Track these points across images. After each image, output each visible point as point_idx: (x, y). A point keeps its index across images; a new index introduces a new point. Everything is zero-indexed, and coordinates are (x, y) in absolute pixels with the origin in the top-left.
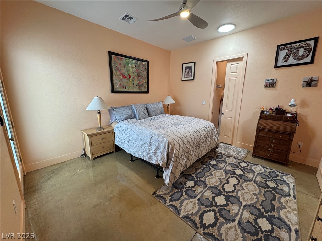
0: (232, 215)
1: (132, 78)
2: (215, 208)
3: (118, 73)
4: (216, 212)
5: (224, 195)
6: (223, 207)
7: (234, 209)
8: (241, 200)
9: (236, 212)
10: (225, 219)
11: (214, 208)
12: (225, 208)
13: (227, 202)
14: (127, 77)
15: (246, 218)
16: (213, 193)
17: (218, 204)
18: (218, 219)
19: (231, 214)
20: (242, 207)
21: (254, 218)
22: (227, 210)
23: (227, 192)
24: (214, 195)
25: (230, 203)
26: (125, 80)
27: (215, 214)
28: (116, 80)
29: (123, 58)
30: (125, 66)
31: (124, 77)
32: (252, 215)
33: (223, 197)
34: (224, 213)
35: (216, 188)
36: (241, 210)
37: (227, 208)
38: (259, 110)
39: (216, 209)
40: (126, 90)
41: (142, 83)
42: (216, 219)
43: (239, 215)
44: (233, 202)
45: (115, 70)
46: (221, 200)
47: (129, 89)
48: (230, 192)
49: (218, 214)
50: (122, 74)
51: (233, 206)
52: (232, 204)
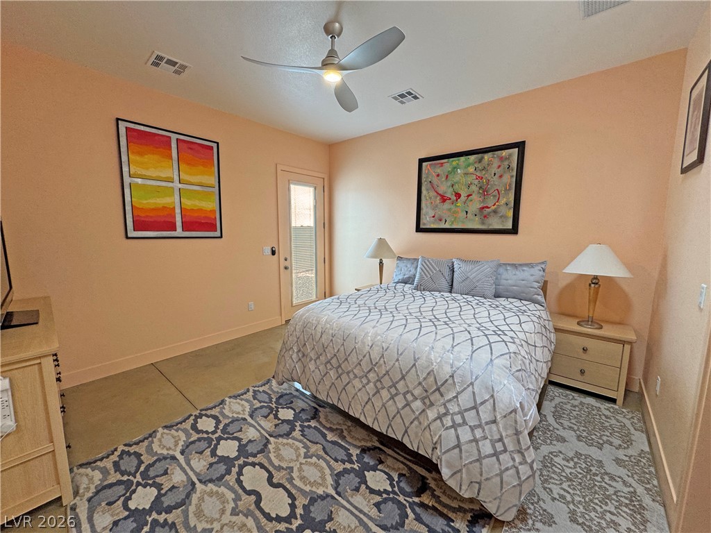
0: (191, 454)
1: (463, 198)
2: (217, 435)
3: (433, 194)
4: (210, 435)
5: (237, 458)
6: (212, 446)
7: (200, 464)
8: (210, 485)
9: (192, 463)
10: (193, 442)
11: (219, 433)
12: (209, 449)
13: (218, 456)
14: (450, 199)
15: (173, 474)
16: (250, 441)
17: (222, 442)
18: (199, 434)
19: (194, 452)
20: (195, 479)
21: (163, 487)
22: (204, 450)
23: (241, 467)
24: (244, 442)
25: (214, 461)
26: (447, 205)
27: (207, 432)
28: (427, 207)
29: (446, 160)
30: (447, 176)
31: (444, 199)
32: (169, 487)
33: (234, 454)
34: (203, 444)
35: (261, 451)
36: (191, 473)
37: (208, 452)
39: (214, 437)
40: (447, 226)
41: (493, 208)
42: (199, 432)
43: (184, 465)
44: (213, 468)
45: (427, 190)
46: (228, 448)
47: (453, 223)
48: (240, 473)
49: (205, 436)
50: (440, 195)
51: (205, 464)
52: (211, 465)
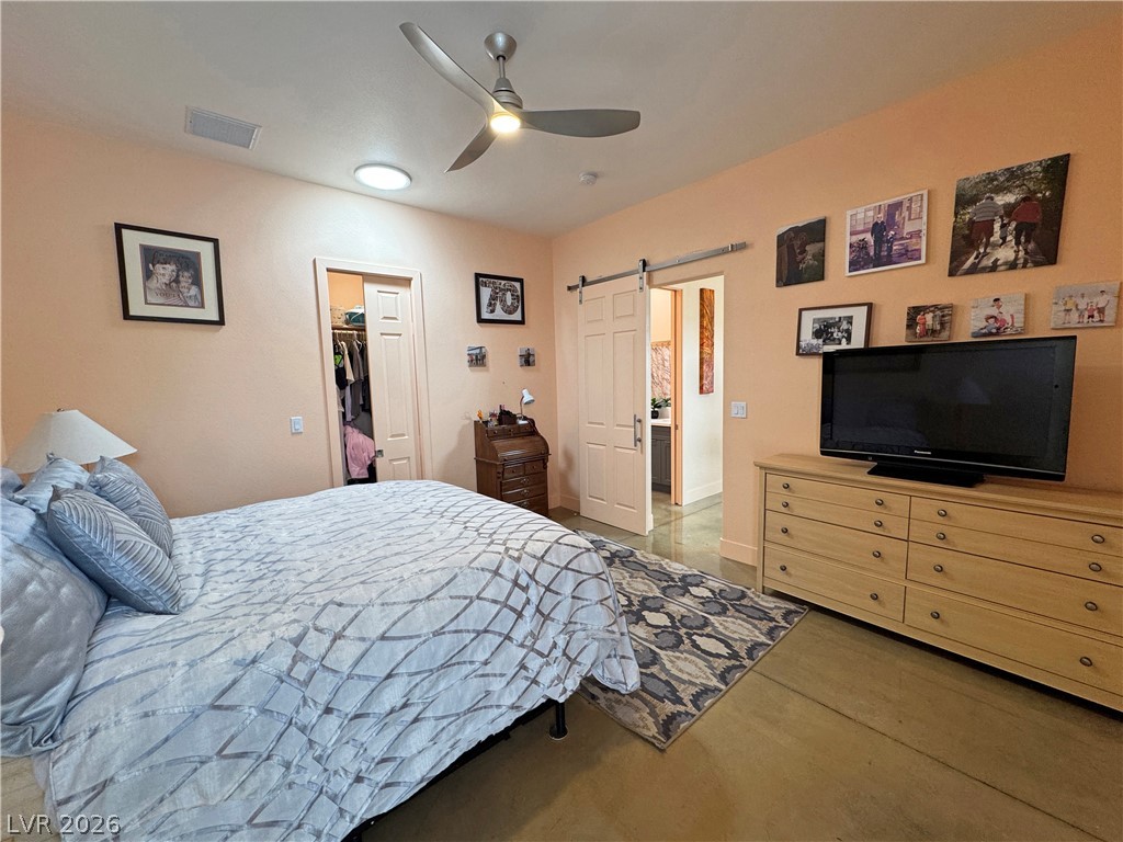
38: (468, 422)
